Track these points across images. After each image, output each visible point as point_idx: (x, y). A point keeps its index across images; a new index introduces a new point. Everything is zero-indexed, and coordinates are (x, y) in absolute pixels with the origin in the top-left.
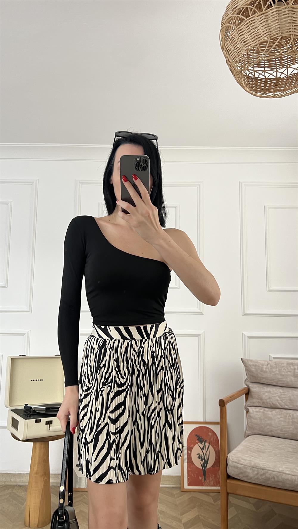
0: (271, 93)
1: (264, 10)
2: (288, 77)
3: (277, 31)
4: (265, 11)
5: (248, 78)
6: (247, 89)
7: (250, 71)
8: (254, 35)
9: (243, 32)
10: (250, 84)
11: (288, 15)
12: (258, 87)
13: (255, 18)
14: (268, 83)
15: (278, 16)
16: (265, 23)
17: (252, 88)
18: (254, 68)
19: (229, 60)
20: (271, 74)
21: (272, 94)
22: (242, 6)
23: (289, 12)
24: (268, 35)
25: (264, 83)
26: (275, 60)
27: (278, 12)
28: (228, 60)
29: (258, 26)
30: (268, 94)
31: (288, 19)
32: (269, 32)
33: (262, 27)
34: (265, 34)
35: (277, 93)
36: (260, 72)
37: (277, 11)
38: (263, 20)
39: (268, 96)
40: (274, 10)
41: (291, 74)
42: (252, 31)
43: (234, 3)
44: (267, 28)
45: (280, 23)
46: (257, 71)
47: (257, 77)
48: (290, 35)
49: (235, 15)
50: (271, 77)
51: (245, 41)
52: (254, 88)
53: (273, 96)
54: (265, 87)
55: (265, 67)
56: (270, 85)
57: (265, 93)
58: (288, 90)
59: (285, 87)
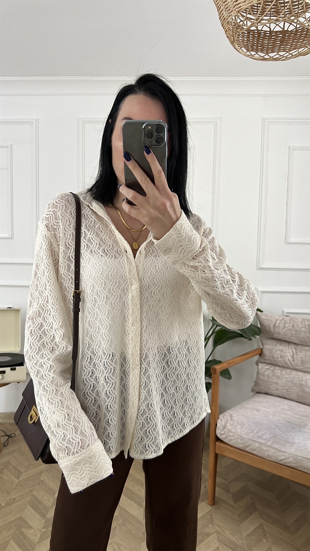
0: (274, 52)
5: (249, 31)
10: (251, 41)
14: (273, 37)
17: (252, 46)
20: (278, 25)
21: (276, 53)
25: (268, 38)
26: (284, 5)
39: (270, 57)
41: (300, 27)
47: (260, 30)
50: (278, 29)
52: (255, 46)
54: (268, 44)
55: (271, 15)
56: (274, 41)
57: (267, 53)
58: (294, 49)
59: (292, 44)
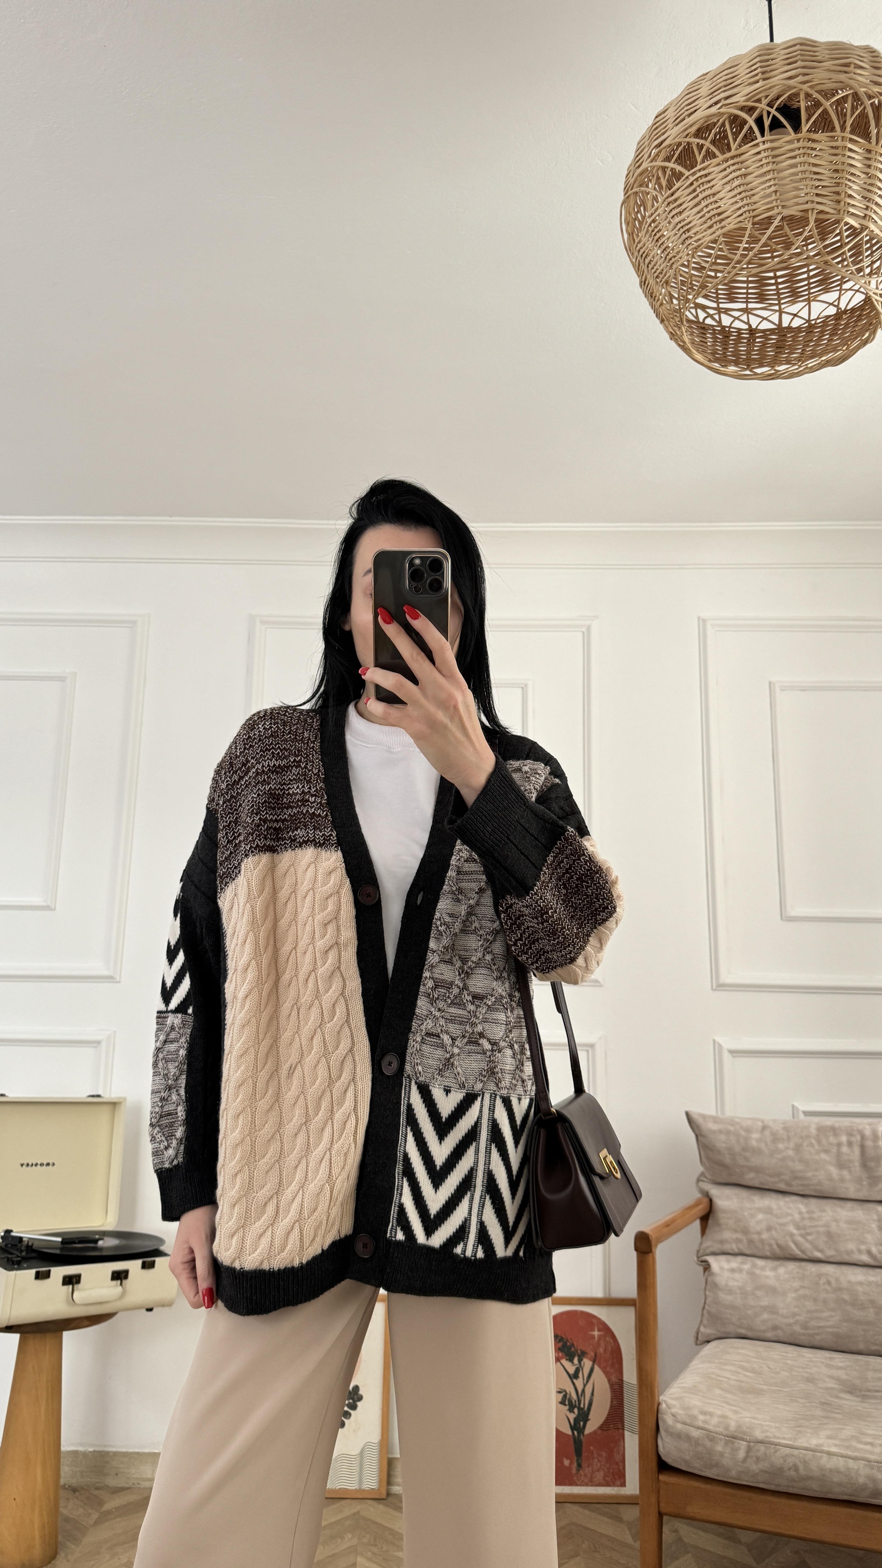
0: (765, 366)
1: (733, 146)
2: (810, 327)
3: (771, 202)
4: (737, 149)
5: (703, 328)
6: (699, 357)
7: (708, 310)
8: (709, 212)
9: (681, 205)
11: (798, 160)
12: (731, 351)
13: (711, 170)
14: (758, 340)
15: (771, 164)
16: (736, 183)
17: (714, 353)
18: (718, 303)
19: (645, 280)
20: (766, 318)
22: (677, 140)
23: (802, 151)
24: (747, 213)
25: (745, 341)
26: (776, 281)
27: (772, 151)
28: (643, 280)
29: (720, 188)
30: (755, 370)
31: (799, 169)
32: (748, 205)
33: (731, 191)
34: (740, 208)
35: (782, 368)
36: (736, 314)
37: (769, 151)
38: (731, 173)
39: (756, 374)
40: (762, 147)
41: (818, 318)
42: (703, 204)
43: (657, 133)
44: (743, 195)
45: (776, 181)
46: (727, 311)
47: (727, 327)
48: (806, 211)
49: (659, 163)
50: (766, 325)
51: (685, 229)
52: (719, 354)
53: (770, 375)
54: (749, 352)
55: (749, 300)
56: (762, 347)
57: (748, 367)
58: (812, 358)
59: (803, 350)
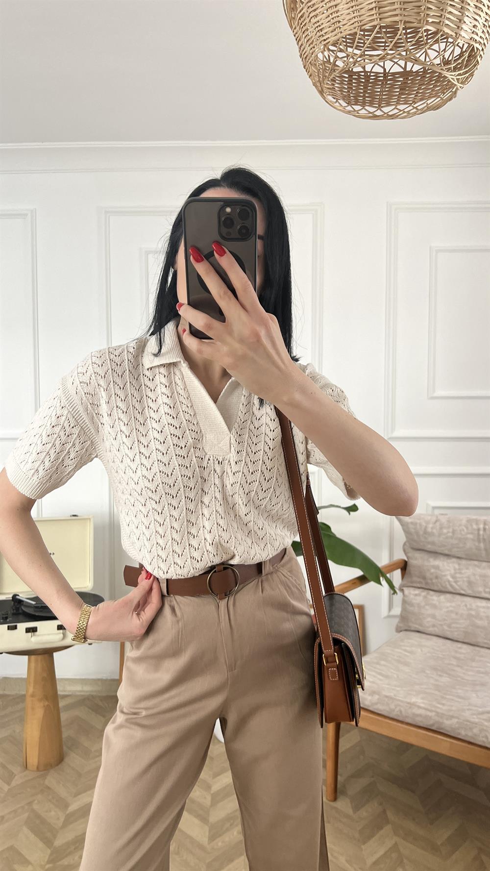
2: (424, 73)
3: (373, 15)
5: (351, 73)
10: (354, 88)
12: (369, 93)
20: (396, 63)
21: (394, 107)
24: (356, 23)
25: (380, 83)
30: (384, 110)
32: (357, 16)
34: (352, 19)
35: (401, 107)
51: (319, 28)
56: (391, 88)
